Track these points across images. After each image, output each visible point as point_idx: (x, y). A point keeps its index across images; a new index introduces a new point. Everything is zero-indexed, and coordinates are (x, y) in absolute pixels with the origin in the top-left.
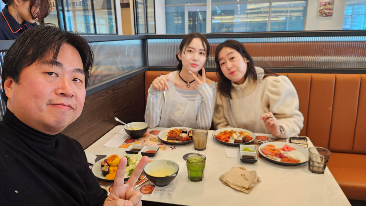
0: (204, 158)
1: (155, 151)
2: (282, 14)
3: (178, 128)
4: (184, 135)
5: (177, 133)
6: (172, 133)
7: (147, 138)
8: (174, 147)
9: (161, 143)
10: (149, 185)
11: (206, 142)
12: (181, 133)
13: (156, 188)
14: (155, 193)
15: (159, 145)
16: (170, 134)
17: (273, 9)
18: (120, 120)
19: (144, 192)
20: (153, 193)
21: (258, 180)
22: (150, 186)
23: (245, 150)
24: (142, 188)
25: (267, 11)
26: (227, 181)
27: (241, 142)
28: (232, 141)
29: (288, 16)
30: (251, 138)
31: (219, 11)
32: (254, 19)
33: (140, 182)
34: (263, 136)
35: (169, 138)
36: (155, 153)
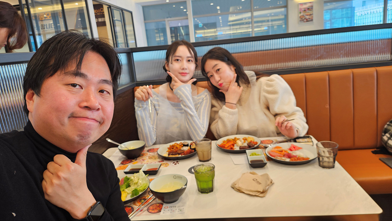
0: (213, 167)
1: (157, 169)
2: (264, 24)
3: (178, 142)
4: (186, 149)
5: (178, 147)
6: (173, 148)
7: (145, 156)
8: (177, 162)
9: (162, 160)
10: (157, 203)
11: (211, 151)
12: (182, 147)
13: (165, 205)
14: (164, 210)
15: (159, 162)
16: (170, 149)
17: (255, 20)
18: (112, 141)
19: (152, 212)
20: (162, 211)
21: (271, 182)
22: (158, 205)
23: (252, 155)
24: (149, 208)
25: (249, 22)
26: (239, 187)
27: (246, 147)
28: (237, 148)
29: (270, 25)
30: (256, 143)
31: (201, 25)
32: (236, 30)
33: (146, 202)
34: (267, 140)
35: (170, 153)
36: (157, 170)
